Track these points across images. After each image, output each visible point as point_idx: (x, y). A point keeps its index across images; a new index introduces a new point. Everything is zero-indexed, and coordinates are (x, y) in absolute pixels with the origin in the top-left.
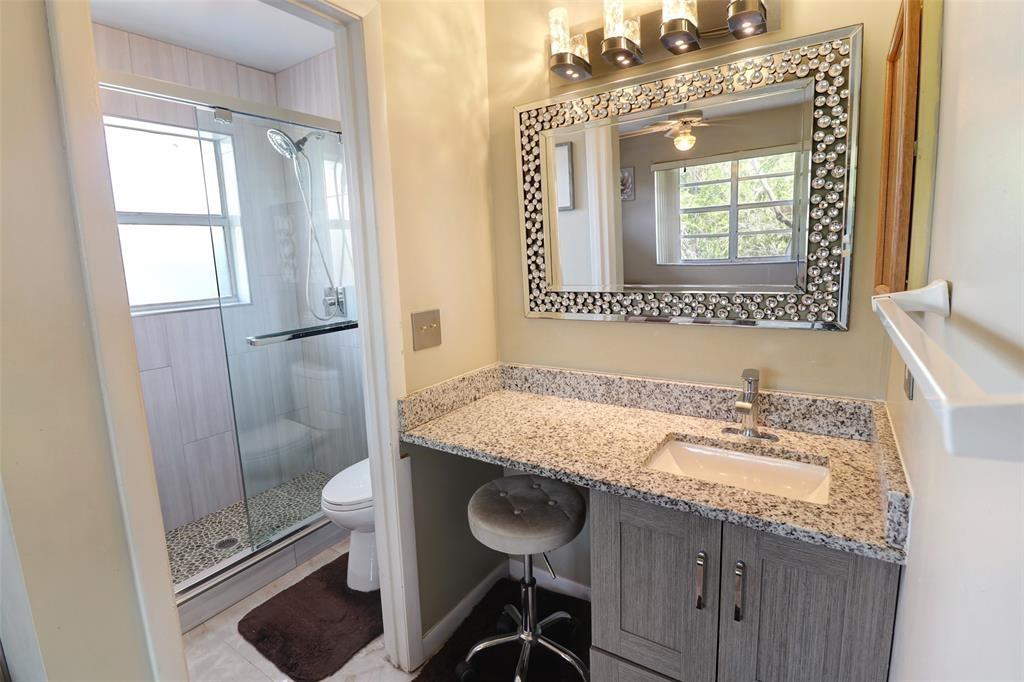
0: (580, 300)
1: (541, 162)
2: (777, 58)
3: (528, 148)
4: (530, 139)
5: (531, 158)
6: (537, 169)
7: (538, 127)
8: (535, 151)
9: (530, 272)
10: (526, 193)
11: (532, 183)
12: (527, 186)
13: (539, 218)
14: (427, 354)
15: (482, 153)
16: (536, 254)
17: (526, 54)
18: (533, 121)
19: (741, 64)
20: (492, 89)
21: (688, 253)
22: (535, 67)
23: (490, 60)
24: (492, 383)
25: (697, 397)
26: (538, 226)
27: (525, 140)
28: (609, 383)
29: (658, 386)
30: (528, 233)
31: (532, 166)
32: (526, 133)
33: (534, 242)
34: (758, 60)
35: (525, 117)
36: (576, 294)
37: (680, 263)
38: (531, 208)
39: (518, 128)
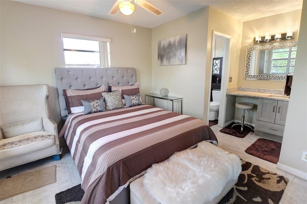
0: (255, 77)
1: (251, 55)
2: (293, 43)
3: (248, 53)
4: (249, 52)
5: (249, 55)
6: (250, 56)
7: (251, 50)
8: (250, 54)
9: (246, 72)
10: (247, 60)
11: (248, 58)
12: (247, 59)
13: (249, 64)
14: (230, 83)
15: (239, 53)
16: (247, 69)
17: (250, 39)
18: (250, 49)
19: (287, 44)
20: (242, 44)
21: (273, 71)
22: (251, 41)
23: (242, 39)
24: (237, 90)
25: (275, 91)
26: (249, 65)
27: (248, 52)
28: (259, 89)
29: (268, 90)
30: (246, 66)
31: (249, 56)
32: (248, 51)
33: (247, 67)
34: (290, 43)
35: (248, 48)
36: (254, 76)
37: (271, 73)
38: (248, 62)
39: (247, 50)
